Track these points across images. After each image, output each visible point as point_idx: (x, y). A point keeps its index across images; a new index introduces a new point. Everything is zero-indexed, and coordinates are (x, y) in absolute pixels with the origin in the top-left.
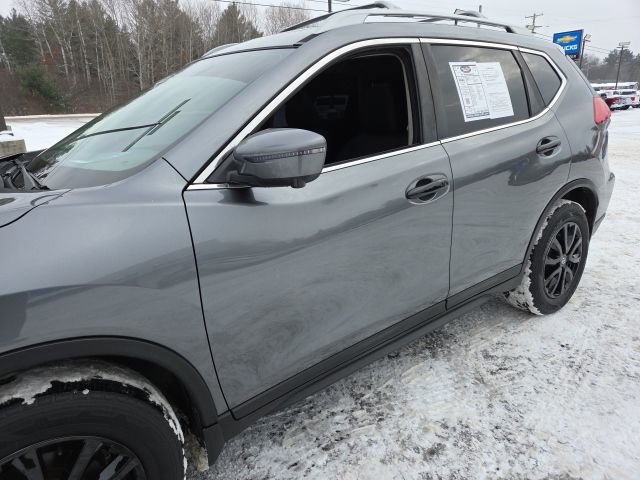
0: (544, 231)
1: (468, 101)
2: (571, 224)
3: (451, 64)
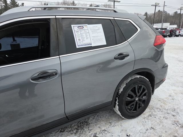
0: (124, 88)
1: (79, 40)
2: (140, 85)
3: (72, 26)
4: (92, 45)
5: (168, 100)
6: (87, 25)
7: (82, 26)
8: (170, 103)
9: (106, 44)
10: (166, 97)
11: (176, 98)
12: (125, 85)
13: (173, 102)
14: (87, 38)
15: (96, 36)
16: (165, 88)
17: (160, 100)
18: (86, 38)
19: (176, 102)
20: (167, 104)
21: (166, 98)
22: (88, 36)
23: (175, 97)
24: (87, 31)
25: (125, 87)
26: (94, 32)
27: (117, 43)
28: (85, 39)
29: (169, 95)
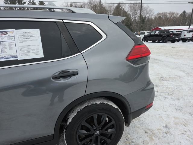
4: (19, 59)
5: (159, 132)
6: (14, 30)
7: (5, 32)
8: (159, 139)
9: (43, 57)
10: (159, 128)
11: (172, 132)
12: (75, 114)
13: (165, 137)
14: (11, 48)
15: (27, 46)
16: (165, 113)
17: (148, 131)
18: (8, 48)
19: (169, 137)
20: (153, 140)
21: (158, 130)
22: (14, 46)
23: (171, 130)
24: (11, 39)
25: (75, 116)
26: (24, 40)
27: (63, 56)
28: (7, 50)
29: (164, 125)
